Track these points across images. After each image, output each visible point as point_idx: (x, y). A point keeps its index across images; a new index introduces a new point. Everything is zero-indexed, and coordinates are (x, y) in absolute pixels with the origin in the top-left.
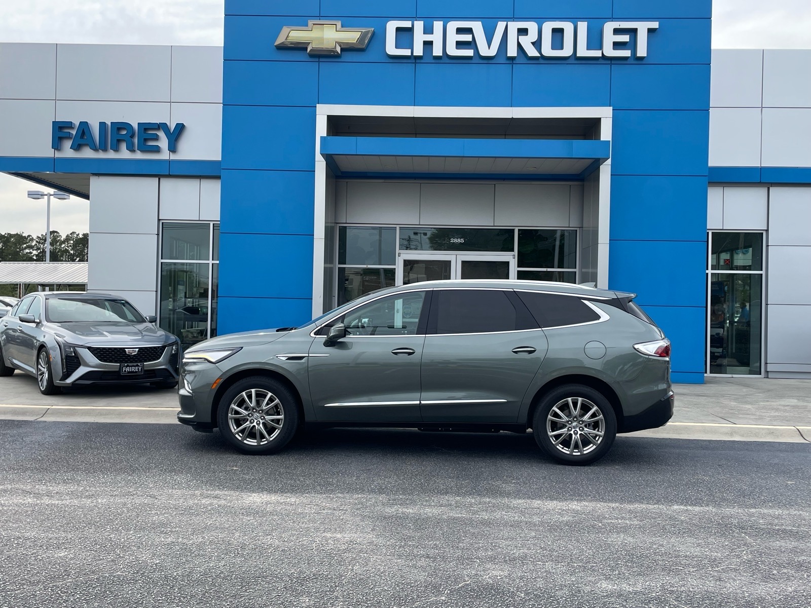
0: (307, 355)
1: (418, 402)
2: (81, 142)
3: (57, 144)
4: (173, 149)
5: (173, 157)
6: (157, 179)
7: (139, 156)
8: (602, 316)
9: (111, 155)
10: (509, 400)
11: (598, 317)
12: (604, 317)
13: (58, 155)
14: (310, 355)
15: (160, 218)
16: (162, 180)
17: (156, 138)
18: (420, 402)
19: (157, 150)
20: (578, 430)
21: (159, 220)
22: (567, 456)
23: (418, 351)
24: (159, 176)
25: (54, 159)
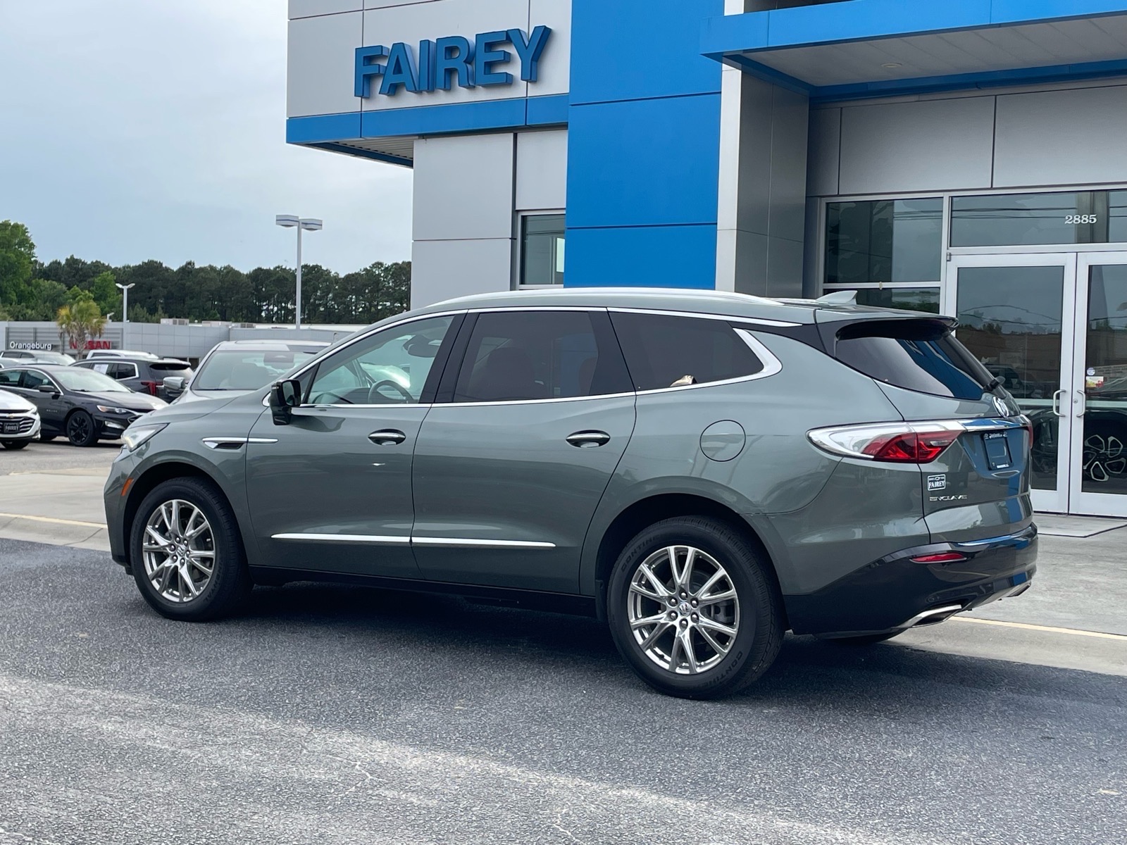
0: (245, 439)
1: (407, 539)
2: (396, 79)
3: (364, 85)
4: (532, 75)
5: (534, 91)
6: (511, 136)
7: (482, 95)
8: (767, 364)
9: (441, 98)
10: (559, 545)
11: (758, 366)
12: (771, 366)
13: (368, 106)
14: (250, 440)
15: (517, 209)
16: (521, 137)
17: (507, 59)
18: (411, 540)
19: (508, 81)
20: (689, 618)
21: (515, 212)
22: (664, 674)
23: (410, 435)
24: (515, 131)
25: (361, 115)
